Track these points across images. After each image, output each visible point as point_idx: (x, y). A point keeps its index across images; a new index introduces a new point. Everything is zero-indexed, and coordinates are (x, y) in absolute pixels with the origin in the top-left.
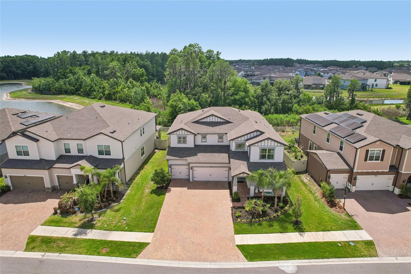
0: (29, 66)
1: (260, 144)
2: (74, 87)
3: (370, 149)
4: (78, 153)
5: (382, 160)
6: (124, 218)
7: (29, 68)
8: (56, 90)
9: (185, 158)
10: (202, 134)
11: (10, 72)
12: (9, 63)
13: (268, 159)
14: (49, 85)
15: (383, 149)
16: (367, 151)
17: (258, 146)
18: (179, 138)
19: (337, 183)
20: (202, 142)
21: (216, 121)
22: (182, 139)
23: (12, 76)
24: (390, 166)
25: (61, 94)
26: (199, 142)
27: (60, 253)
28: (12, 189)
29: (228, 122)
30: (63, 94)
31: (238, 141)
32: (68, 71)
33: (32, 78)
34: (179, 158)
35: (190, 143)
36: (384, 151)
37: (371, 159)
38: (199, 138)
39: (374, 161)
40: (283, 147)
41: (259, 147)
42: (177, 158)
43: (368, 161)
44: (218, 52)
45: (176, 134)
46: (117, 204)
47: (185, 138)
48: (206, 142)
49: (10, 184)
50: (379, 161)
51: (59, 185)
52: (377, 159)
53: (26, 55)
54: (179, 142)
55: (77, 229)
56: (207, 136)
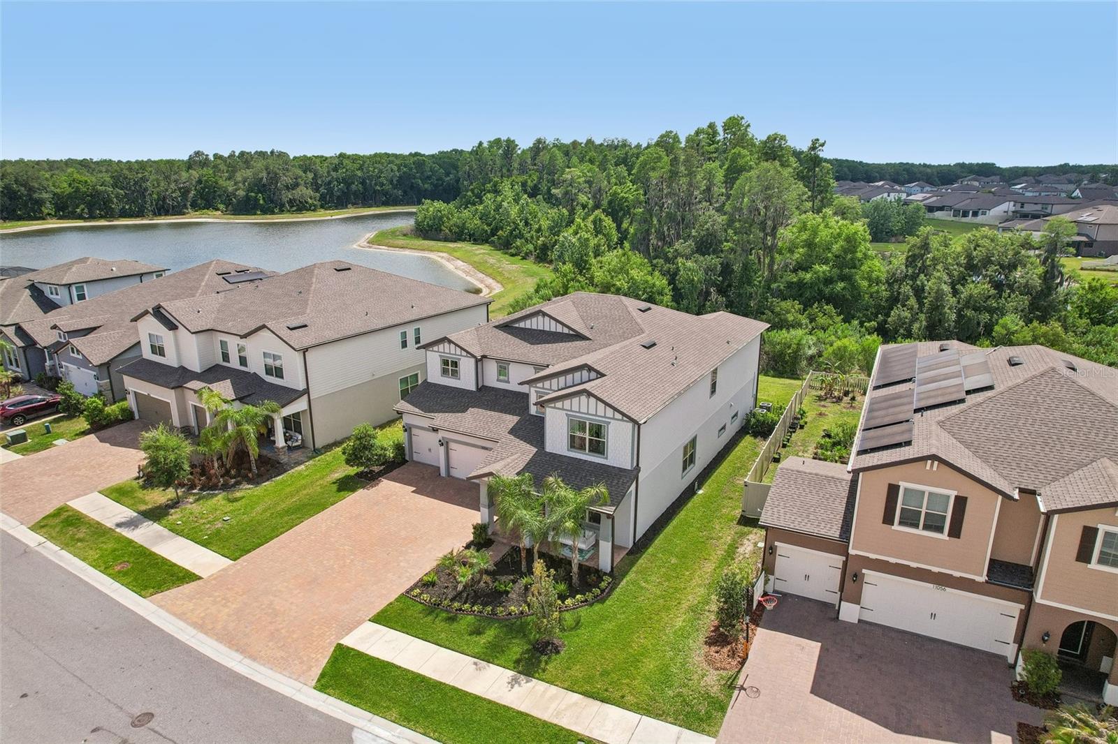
0: (448, 174)
1: (567, 403)
2: (489, 225)
3: (903, 485)
4: (241, 365)
5: (955, 532)
6: (224, 518)
7: (448, 178)
8: (451, 231)
9: (432, 414)
10: (498, 360)
11: (412, 187)
12: (411, 169)
13: (590, 454)
14: (441, 218)
15: (955, 493)
16: (893, 490)
17: (563, 409)
18: (445, 362)
19: (807, 577)
20: (498, 380)
21: (553, 329)
22: (450, 367)
23: (414, 196)
24: (993, 562)
25: (460, 240)
26: (492, 378)
27: (62, 549)
28: (137, 417)
29: (579, 337)
30: (464, 240)
31: (543, 388)
32: (489, 186)
33: (423, 200)
34: (422, 410)
35: (466, 380)
36: (961, 502)
37: (910, 519)
38: (491, 369)
39: (920, 532)
40: (629, 424)
41: (566, 412)
42: (417, 410)
43: (896, 527)
44: (818, 140)
45: (437, 350)
46: (252, 486)
47: (455, 364)
48: (508, 382)
49: (135, 409)
50: (944, 536)
51: (198, 426)
52: (934, 524)
53: (454, 150)
54: (445, 372)
55: (136, 514)
56: (510, 366)
